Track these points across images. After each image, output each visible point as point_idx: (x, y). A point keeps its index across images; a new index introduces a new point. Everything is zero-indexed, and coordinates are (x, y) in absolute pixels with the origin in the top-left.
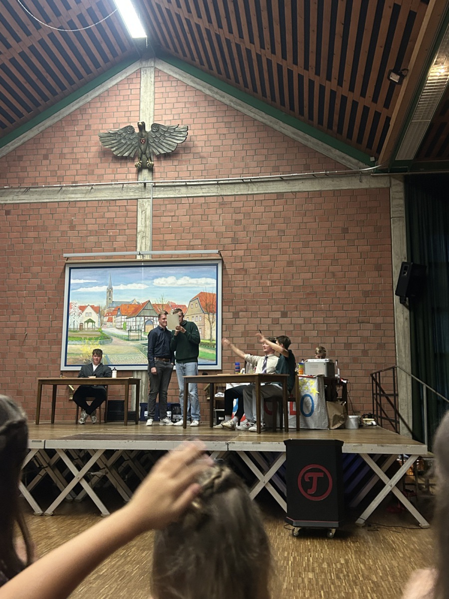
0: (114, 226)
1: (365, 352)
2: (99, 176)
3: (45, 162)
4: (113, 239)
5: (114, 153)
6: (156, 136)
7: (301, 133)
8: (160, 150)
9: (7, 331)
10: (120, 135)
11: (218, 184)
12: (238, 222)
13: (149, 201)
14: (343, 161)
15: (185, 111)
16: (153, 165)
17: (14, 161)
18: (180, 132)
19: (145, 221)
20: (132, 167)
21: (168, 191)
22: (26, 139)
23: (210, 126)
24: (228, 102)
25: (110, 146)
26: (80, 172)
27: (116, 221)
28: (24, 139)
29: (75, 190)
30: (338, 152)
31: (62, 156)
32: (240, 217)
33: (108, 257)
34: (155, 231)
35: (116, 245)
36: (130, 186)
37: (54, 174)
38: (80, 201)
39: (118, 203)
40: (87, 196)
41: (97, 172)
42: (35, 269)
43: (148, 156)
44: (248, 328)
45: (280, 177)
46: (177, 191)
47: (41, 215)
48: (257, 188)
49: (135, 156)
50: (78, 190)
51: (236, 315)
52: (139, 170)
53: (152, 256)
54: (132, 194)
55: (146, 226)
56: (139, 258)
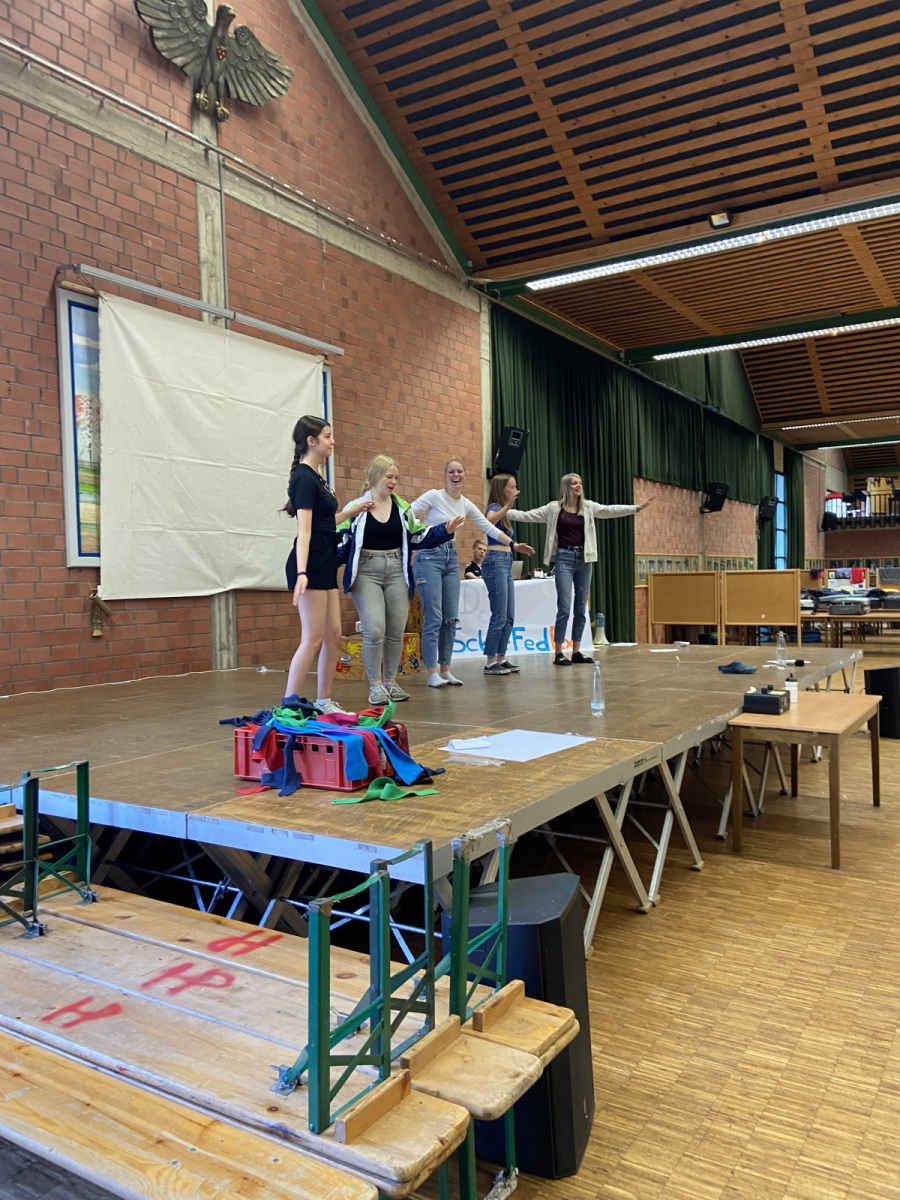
0: (154, 225)
2: (113, 79)
4: (154, 259)
5: (157, 44)
6: (243, 59)
10: (180, 9)
11: (318, 214)
12: (345, 302)
13: (216, 194)
16: (225, 117)
18: (281, 75)
19: (213, 240)
20: (180, 95)
21: (247, 189)
24: (324, 54)
25: (153, 21)
26: (68, 44)
27: (161, 216)
29: (63, 90)
32: (346, 292)
34: (232, 272)
35: (161, 275)
36: (180, 139)
38: (77, 127)
39: (160, 173)
40: (91, 119)
41: (108, 65)
45: (388, 243)
46: (261, 199)
50: (69, 92)
52: (195, 113)
54: (185, 163)
55: (214, 253)
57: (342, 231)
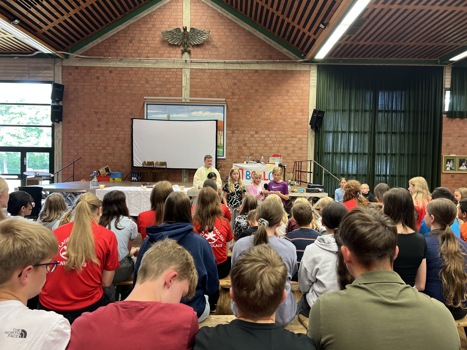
0: (170, 82)
1: (293, 152)
2: (161, 54)
3: (131, 45)
4: (169, 90)
5: (169, 42)
6: (193, 35)
7: (268, 38)
8: (195, 42)
9: (114, 136)
10: (173, 32)
11: (225, 63)
12: (235, 84)
13: (188, 70)
14: (288, 55)
15: (207, 21)
16: (190, 50)
17: (113, 42)
18: (206, 34)
19: (186, 81)
20: (179, 50)
21: (198, 65)
22: (119, 30)
23: (221, 30)
24: (230, 18)
25: (167, 38)
26: (150, 51)
27: (171, 80)
28: (118, 30)
29: (148, 62)
30: (285, 50)
31: (140, 41)
32: (236, 81)
33: (167, 100)
34: (192, 86)
35: (171, 93)
36: (178, 61)
37: (136, 51)
38: (151, 68)
39: (172, 70)
40: (155, 65)
41: (160, 52)
42: (128, 104)
43: (188, 46)
44: (239, 139)
45: (257, 62)
46: (203, 65)
47: (130, 74)
48: (245, 67)
49: (181, 44)
50: (150, 62)
51: (233, 132)
52: (183, 52)
53: (191, 100)
54: (179, 65)
55: (187, 84)
56: (183, 101)
57: (235, 65)
